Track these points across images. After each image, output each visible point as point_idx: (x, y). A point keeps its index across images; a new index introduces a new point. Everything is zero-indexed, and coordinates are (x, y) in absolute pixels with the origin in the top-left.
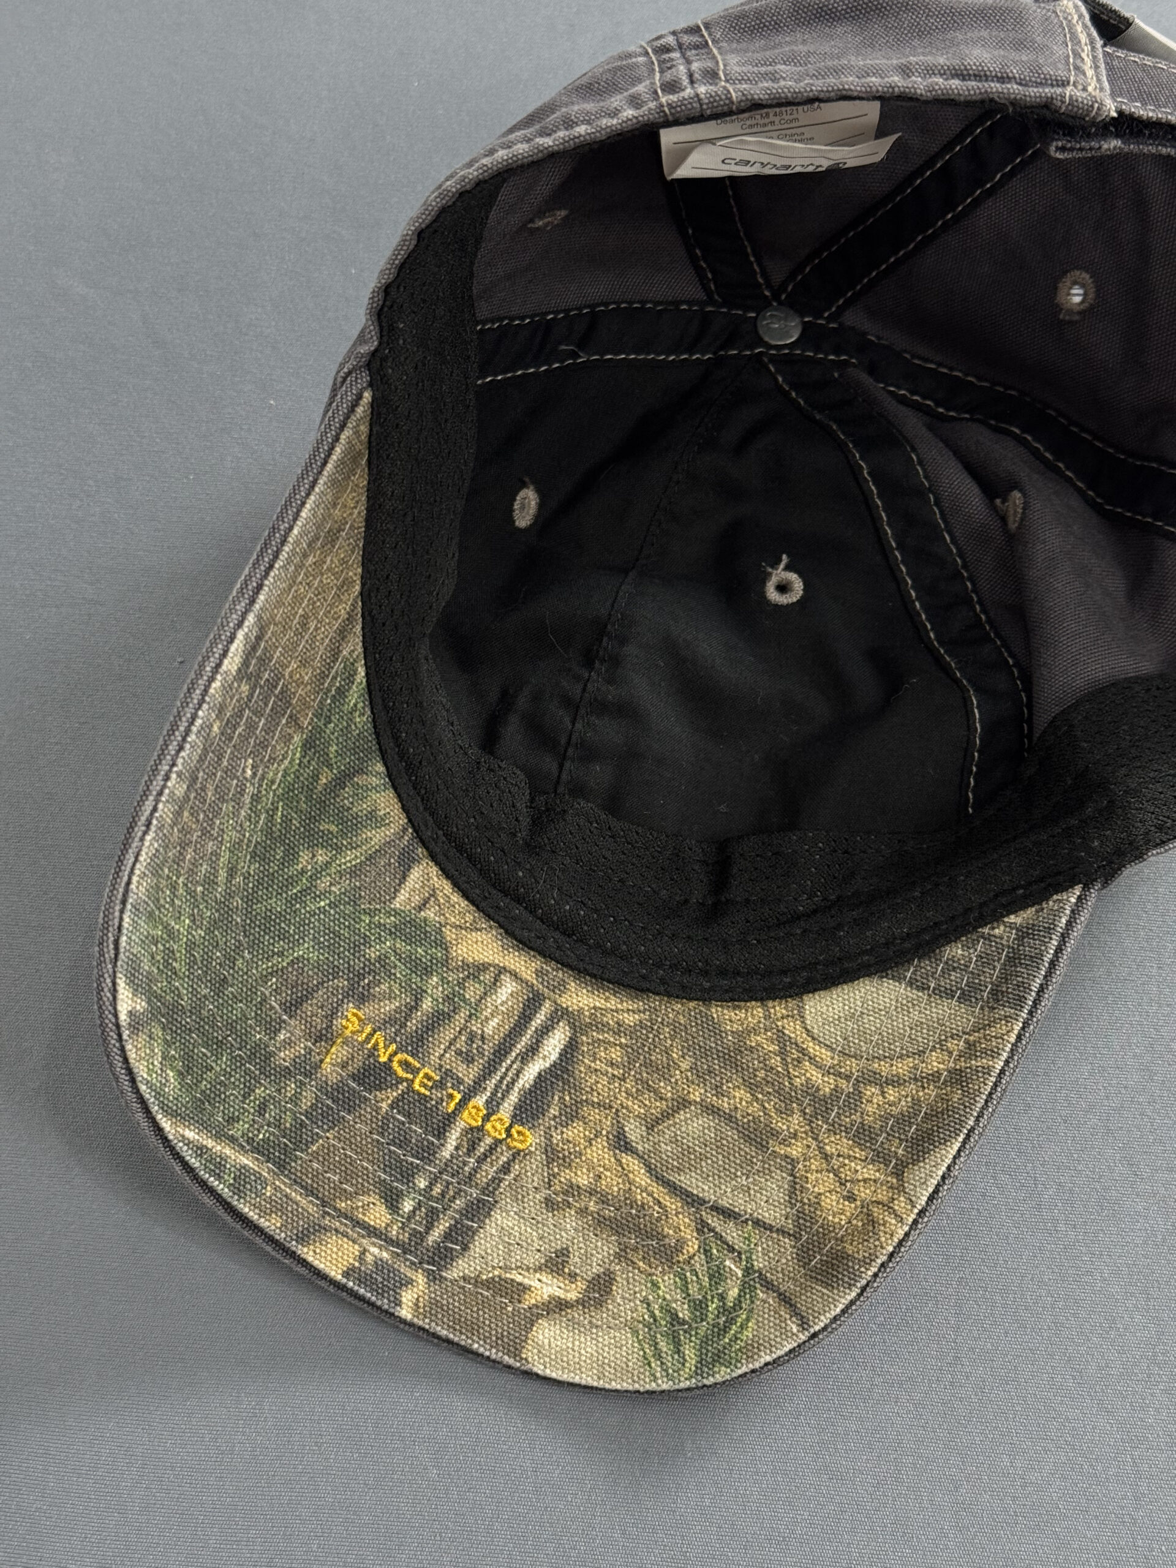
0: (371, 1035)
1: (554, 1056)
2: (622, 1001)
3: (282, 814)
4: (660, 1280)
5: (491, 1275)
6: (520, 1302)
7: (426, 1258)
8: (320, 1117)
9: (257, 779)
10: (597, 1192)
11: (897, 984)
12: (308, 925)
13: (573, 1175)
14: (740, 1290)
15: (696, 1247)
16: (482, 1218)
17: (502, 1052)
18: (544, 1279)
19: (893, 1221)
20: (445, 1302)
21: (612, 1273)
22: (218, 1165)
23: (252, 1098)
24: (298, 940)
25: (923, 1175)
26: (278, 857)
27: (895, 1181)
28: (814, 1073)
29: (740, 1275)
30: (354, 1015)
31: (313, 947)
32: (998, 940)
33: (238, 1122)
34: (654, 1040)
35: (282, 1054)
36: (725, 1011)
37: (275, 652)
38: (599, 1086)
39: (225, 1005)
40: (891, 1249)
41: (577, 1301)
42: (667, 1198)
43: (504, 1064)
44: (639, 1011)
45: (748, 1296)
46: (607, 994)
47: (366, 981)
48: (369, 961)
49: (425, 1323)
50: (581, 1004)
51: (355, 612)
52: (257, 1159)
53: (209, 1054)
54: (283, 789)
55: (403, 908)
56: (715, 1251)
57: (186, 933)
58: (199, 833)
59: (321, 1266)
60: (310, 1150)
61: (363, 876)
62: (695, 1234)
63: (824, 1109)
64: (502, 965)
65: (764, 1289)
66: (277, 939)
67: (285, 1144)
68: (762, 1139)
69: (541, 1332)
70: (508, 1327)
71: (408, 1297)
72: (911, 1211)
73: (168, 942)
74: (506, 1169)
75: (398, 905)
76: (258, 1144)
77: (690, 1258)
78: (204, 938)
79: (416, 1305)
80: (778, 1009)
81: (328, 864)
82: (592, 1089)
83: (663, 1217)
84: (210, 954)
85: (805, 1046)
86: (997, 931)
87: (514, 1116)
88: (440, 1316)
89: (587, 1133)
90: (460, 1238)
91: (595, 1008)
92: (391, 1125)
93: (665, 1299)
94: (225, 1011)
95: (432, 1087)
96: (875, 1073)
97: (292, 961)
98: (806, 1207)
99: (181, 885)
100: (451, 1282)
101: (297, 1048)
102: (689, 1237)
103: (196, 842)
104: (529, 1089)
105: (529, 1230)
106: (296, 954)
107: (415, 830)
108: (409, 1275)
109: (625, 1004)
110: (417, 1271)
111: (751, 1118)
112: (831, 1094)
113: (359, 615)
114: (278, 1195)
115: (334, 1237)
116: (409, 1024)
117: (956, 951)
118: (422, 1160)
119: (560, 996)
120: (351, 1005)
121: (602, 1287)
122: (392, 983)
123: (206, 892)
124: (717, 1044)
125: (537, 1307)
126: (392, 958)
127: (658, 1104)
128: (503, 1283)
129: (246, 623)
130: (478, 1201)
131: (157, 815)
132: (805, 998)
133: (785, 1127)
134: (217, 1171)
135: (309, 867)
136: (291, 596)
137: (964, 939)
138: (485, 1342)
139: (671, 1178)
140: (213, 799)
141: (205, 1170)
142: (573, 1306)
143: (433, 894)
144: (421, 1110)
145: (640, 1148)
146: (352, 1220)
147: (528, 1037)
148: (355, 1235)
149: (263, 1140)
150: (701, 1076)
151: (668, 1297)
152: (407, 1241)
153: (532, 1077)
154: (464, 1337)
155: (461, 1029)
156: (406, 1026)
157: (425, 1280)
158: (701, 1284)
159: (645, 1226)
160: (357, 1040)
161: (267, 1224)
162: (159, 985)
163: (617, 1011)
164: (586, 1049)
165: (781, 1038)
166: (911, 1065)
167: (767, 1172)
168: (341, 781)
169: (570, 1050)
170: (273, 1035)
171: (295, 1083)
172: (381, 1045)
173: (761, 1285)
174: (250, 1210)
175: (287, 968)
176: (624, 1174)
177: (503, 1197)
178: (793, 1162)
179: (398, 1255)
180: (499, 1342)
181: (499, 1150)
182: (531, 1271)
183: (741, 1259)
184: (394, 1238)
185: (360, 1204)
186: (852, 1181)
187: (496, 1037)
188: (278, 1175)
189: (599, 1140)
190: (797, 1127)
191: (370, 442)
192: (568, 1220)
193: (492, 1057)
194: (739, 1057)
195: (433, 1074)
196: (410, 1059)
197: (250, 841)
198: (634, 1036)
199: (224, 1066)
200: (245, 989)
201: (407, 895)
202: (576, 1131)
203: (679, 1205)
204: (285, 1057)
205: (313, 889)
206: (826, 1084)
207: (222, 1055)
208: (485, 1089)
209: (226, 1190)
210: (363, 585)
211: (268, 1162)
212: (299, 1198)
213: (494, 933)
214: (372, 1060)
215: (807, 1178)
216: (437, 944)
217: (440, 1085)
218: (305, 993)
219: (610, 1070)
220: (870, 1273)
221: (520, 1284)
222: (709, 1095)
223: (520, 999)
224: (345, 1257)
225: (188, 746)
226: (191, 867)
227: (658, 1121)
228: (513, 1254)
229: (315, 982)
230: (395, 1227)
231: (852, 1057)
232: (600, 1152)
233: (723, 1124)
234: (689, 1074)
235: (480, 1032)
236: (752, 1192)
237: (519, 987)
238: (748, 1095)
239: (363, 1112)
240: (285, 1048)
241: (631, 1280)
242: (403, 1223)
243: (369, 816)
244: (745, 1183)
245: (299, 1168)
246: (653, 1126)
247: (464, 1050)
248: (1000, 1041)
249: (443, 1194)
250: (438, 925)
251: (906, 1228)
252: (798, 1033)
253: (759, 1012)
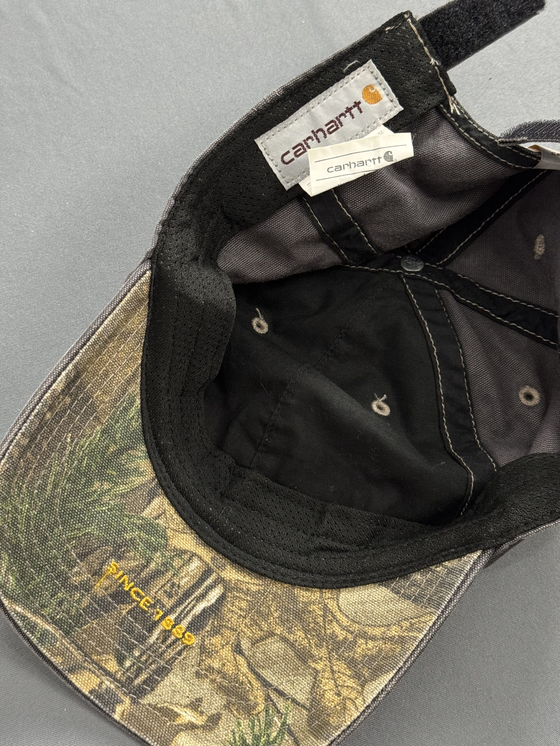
0: (122, 576)
1: (213, 601)
2: (252, 579)
3: (87, 463)
4: (242, 722)
5: (162, 705)
6: (174, 721)
7: (132, 691)
8: (90, 612)
9: (73, 444)
10: (222, 672)
11: (386, 589)
12: (95, 517)
13: (212, 661)
14: (278, 733)
15: (263, 708)
16: (163, 676)
17: (187, 594)
18: (188, 712)
19: (354, 709)
20: (137, 715)
21: (220, 714)
22: (33, 628)
23: (56, 597)
24: (89, 524)
25: (373, 688)
26: (82, 482)
27: (360, 689)
28: (337, 628)
29: (279, 726)
30: (115, 565)
31: (97, 529)
32: (437, 573)
33: (47, 608)
34: (263, 600)
35: (74, 578)
36: (301, 591)
37: (87, 385)
38: (233, 619)
39: (46, 549)
40: (349, 723)
41: (201, 726)
42: (254, 681)
43: (187, 601)
44: (259, 585)
45: (280, 737)
46: (245, 574)
47: (123, 549)
48: (125, 540)
49: (125, 723)
50: (231, 577)
51: (137, 373)
52: (55, 628)
53: (34, 572)
54: (88, 451)
55: (147, 517)
56: (271, 711)
57: (26, 511)
58: (37, 465)
59: (79, 686)
60: (83, 628)
61: (127, 498)
62: (264, 701)
63: (337, 647)
64: (194, 552)
65: (288, 735)
66: (77, 522)
67: (71, 623)
68: (305, 658)
69: (180, 738)
70: (165, 733)
71: (119, 709)
72: (363, 705)
73: (14, 514)
74: (180, 653)
75: (144, 515)
76: (56, 620)
77: (259, 713)
78: (36, 515)
79: (123, 713)
80: (328, 594)
81: (109, 490)
82: (229, 620)
83: (251, 690)
84: (39, 523)
85: (336, 614)
86: (438, 569)
87: (188, 627)
88: (133, 721)
89: (222, 642)
90: (151, 684)
91: (238, 580)
92: (126, 622)
93: (242, 732)
94: (45, 553)
95: (149, 607)
96: (365, 633)
97: (85, 534)
98: (318, 696)
99: (25, 488)
100: (142, 705)
101: (83, 577)
102: (261, 702)
103: (35, 468)
104: (198, 615)
105: (185, 686)
106: (87, 531)
107: (159, 481)
108: (122, 698)
109: (253, 580)
110: (127, 697)
111: (302, 646)
112: (343, 640)
113: (139, 375)
114: (63, 647)
115: (88, 673)
116: (142, 573)
117: (417, 577)
118: (139, 642)
119: (221, 571)
120: (113, 560)
121: (214, 721)
122: (136, 552)
123: (39, 493)
124: (294, 607)
125: (182, 725)
126: (138, 540)
127: (259, 633)
128: (167, 710)
129: (68, 368)
130: (163, 667)
131: (9, 451)
132: (341, 590)
133: (317, 654)
134: (32, 630)
135: (99, 490)
136: (98, 360)
137: (422, 570)
138: (152, 738)
139: (258, 671)
140: (46, 449)
141: (25, 628)
142: (198, 728)
143: (164, 513)
144: (142, 617)
145: (246, 653)
146: (98, 666)
147: (202, 589)
148: (99, 674)
149: (59, 619)
150: (282, 621)
151: (244, 731)
152: (124, 681)
153: (200, 610)
154: (142, 734)
155: (169, 580)
156: (140, 574)
157: (130, 702)
158: (260, 727)
159: (241, 693)
160: (114, 578)
161: (54, 660)
162: (8, 534)
163: (248, 583)
164: (229, 600)
165: (325, 609)
166: (383, 631)
167: (304, 675)
168: (121, 451)
169: (222, 599)
170: (70, 568)
171: (80, 593)
172: (127, 582)
173: (288, 732)
174: (46, 651)
175: (81, 537)
176: (237, 666)
177: (176, 667)
178: (317, 672)
179: (119, 687)
180: (159, 739)
181: (177, 643)
182: (182, 707)
183: (281, 717)
184: (118, 678)
185: (104, 659)
186: (341, 686)
187: (186, 587)
188: (65, 638)
189: (228, 646)
190: (323, 655)
191: (149, 295)
192: (205, 684)
193: (182, 596)
194: (303, 615)
195: (150, 600)
196: (140, 591)
197: (67, 473)
198: (254, 596)
199: (42, 579)
200: (58, 544)
201: (150, 511)
202: (217, 640)
203: (260, 685)
204: (75, 580)
205: (100, 501)
206: (341, 634)
207: (42, 574)
208: (176, 612)
209: (35, 640)
210: (142, 361)
211: (60, 630)
212: (73, 650)
213: (193, 536)
214: (120, 589)
215: (321, 681)
216: (162, 537)
217: (153, 606)
218: (90, 550)
219: (239, 612)
220: (337, 734)
221: (176, 712)
222: (285, 632)
223: (201, 570)
224: (92, 683)
225: (29, 421)
226: (31, 480)
227: (257, 641)
228: (175, 697)
229: (96, 546)
230: (120, 673)
231: (357, 623)
232: (227, 652)
233: (288, 648)
234: (277, 620)
235: (178, 583)
236: (295, 684)
237: (201, 564)
238: (304, 635)
239: (112, 613)
240: (77, 576)
241: (229, 720)
242: (124, 672)
243: (135, 470)
244: (292, 679)
245: (76, 636)
246: (255, 643)
247: (168, 591)
248: (425, 624)
249: (146, 661)
250: (164, 528)
251: (359, 714)
252: (334, 607)
253: (318, 594)
